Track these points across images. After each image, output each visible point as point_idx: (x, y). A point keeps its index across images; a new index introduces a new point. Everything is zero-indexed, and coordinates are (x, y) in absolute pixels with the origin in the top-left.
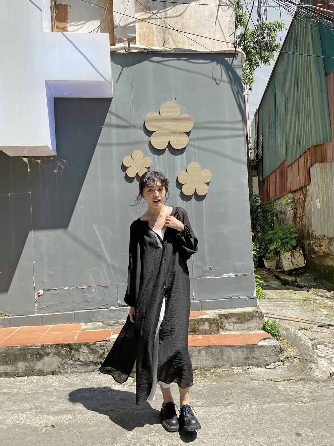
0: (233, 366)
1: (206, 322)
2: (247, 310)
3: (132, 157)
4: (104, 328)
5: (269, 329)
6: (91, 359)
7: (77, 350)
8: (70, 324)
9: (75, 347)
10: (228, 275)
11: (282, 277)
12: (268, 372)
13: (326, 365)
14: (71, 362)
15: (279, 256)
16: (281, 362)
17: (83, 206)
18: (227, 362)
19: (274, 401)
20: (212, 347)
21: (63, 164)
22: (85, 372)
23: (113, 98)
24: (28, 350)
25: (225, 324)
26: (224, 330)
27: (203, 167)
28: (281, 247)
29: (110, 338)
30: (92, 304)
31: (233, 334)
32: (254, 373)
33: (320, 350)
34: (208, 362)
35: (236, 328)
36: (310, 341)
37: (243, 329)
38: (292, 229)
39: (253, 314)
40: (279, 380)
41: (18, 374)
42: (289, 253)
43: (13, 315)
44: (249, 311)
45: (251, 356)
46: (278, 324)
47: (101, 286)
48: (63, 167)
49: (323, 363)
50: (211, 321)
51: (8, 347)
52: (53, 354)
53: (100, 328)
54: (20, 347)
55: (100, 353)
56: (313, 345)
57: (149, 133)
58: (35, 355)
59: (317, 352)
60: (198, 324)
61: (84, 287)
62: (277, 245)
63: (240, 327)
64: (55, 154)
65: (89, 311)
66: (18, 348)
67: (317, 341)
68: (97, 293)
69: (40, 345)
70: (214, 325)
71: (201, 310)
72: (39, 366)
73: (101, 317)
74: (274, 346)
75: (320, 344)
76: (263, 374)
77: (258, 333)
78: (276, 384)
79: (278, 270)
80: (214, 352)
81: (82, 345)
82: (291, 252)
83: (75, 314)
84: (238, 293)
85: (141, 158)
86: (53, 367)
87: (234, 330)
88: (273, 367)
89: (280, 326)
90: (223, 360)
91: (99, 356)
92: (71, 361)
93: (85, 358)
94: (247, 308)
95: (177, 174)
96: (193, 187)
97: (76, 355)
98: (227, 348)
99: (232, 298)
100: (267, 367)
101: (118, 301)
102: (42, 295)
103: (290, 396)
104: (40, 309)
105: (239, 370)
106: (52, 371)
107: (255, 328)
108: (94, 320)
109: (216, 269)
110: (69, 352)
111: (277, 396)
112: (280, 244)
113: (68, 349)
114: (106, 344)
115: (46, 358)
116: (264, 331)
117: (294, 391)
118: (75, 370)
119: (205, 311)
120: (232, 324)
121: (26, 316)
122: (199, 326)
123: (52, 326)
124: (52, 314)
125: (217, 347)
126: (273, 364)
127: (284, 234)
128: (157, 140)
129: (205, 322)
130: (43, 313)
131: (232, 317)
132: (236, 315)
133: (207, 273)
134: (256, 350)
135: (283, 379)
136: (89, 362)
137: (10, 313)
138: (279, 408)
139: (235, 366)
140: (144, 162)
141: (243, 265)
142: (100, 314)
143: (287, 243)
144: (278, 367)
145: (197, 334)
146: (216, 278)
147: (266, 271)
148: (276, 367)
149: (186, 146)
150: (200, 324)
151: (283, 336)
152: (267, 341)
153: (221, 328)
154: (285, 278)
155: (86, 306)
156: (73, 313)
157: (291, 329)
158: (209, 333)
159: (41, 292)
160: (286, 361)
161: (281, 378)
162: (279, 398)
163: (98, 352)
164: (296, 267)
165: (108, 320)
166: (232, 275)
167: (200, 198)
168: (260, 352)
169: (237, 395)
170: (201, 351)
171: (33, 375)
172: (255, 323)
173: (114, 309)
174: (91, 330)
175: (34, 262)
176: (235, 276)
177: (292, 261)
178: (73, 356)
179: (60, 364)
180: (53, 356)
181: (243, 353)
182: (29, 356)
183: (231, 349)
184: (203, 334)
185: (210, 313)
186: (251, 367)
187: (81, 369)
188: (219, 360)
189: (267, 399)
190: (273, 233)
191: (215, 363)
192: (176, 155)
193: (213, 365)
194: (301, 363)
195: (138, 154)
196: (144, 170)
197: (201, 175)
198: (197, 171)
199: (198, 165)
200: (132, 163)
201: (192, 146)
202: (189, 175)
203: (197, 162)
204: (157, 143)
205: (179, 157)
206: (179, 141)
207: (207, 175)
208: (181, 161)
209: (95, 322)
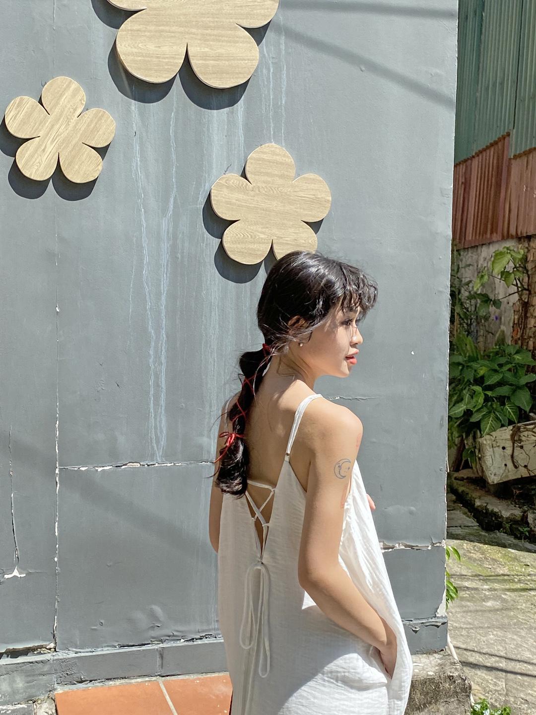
3: (40, 102)
11: (478, 502)
28: (485, 411)
39: (436, 685)
42: (507, 432)
57: (114, 16)
62: (473, 404)
79: (463, 474)
82: (511, 427)
85: (75, 110)
95: (207, 184)
127: (496, 371)
128: (140, 45)
140: (88, 126)
141: (411, 513)
143: (502, 400)
149: (247, 83)
164: (523, 473)
177: (512, 456)
192: (210, 107)
195: (66, 94)
196: (85, 155)
197: (295, 194)
198: (282, 176)
199: (284, 156)
200: (40, 125)
201: (269, 82)
202: (252, 191)
203: (283, 141)
204: (140, 58)
205: (218, 116)
206: (222, 60)
207: (314, 195)
208: (226, 136)
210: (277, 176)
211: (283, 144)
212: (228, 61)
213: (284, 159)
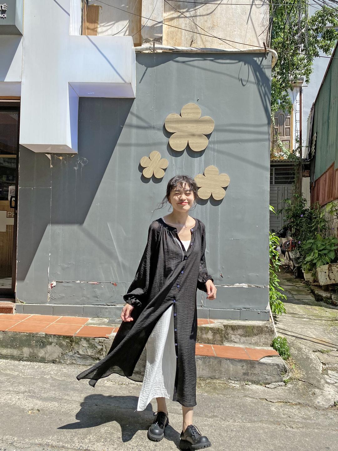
0: (231, 379)
1: (210, 331)
2: (256, 324)
3: (149, 158)
4: (108, 325)
5: (278, 346)
6: (89, 354)
7: (77, 343)
8: (78, 317)
9: (76, 340)
10: (241, 285)
11: (316, 292)
12: (266, 391)
13: (332, 393)
14: (71, 354)
15: (316, 269)
16: (283, 383)
17: (99, 204)
18: (225, 375)
19: (260, 421)
20: (209, 357)
21: (84, 162)
22: (82, 365)
23: (135, 98)
24: (33, 337)
25: (231, 336)
26: (229, 342)
27: (221, 172)
28: (318, 259)
29: (110, 335)
30: (101, 299)
31: (238, 347)
32: (251, 390)
33: (331, 376)
34: (204, 372)
35: (242, 341)
36: (322, 365)
37: (250, 343)
38: (333, 240)
39: (262, 328)
40: (274, 401)
41: (22, 358)
42: (326, 266)
43: (27, 302)
44: (258, 325)
45: (251, 372)
46: (292, 342)
47: (111, 283)
48: (83, 165)
49: (330, 390)
50: (216, 331)
51: (16, 332)
52: (55, 344)
53: (105, 324)
54: (27, 333)
55: (99, 349)
56: (323, 370)
57: (168, 134)
58: (39, 343)
59: (327, 377)
60: (201, 332)
61: (94, 283)
62: (314, 256)
63: (247, 340)
64: (77, 152)
65: (97, 306)
66: (24, 334)
67: (330, 366)
68: (106, 290)
69: (44, 333)
70: (218, 335)
71: (208, 318)
72: (41, 353)
73: (108, 313)
74: (277, 365)
75: (332, 370)
76: (260, 393)
77: (265, 349)
78: (269, 405)
79: (316, 284)
80: (211, 363)
81: (82, 338)
82: (328, 265)
83: (83, 308)
84: (250, 305)
86: (55, 356)
87: (240, 343)
88: (273, 386)
89: (293, 345)
90: (221, 373)
91: (97, 351)
92: (71, 352)
93: (84, 352)
94: (257, 321)
96: (209, 191)
97: (76, 347)
98: (225, 360)
99: (243, 309)
100: (267, 386)
102: (54, 286)
103: (280, 419)
104: (52, 299)
105: (237, 385)
106: (53, 360)
107: (264, 344)
108: (101, 316)
109: (228, 278)
110: (69, 344)
111: (265, 417)
112: (317, 255)
113: (69, 341)
114: (104, 340)
115: (49, 347)
116: (272, 348)
117: (287, 414)
118: (74, 362)
119: (212, 320)
120: (239, 336)
121: (39, 305)
122: (203, 334)
123: (62, 317)
124: (62, 305)
125: (215, 358)
126: (275, 384)
127: (323, 245)
128: (175, 141)
129: (208, 331)
130: (55, 304)
131: (239, 329)
132: (244, 327)
133: (218, 281)
134: (257, 366)
135: (279, 401)
136: (88, 356)
137: (26, 301)
138: (263, 428)
139: (233, 380)
140: (161, 163)
141: (257, 276)
142: (107, 310)
143: (325, 255)
144: (279, 387)
145: (200, 343)
146: (227, 286)
147: (304, 283)
148: (277, 388)
149: (205, 150)
150: (203, 332)
151: (293, 356)
152: (271, 358)
153: (227, 339)
154: (319, 293)
155: (94, 301)
156: (82, 307)
157: (304, 349)
158: (212, 343)
159: (54, 283)
160: (289, 383)
161: (278, 399)
162: (267, 418)
163: (97, 347)
164: (333, 282)
165: (114, 317)
166: (245, 285)
167: (216, 202)
168: (261, 369)
169: (224, 410)
170: (198, 360)
171: (36, 361)
172: (263, 338)
174: (95, 326)
175: (50, 254)
176: (247, 287)
177: (329, 275)
178: (73, 348)
179: (61, 354)
180: (55, 346)
181: (242, 367)
182: (33, 343)
183: (230, 361)
184: (206, 343)
185: (217, 323)
186: (250, 383)
187: (80, 361)
188: (217, 372)
189: (253, 418)
190: (311, 243)
191: (212, 374)
192: (194, 157)
193: (209, 376)
194: (305, 387)
195: (156, 155)
196: (160, 171)
197: (219, 179)
198: (215, 174)
199: (216, 169)
200: (149, 163)
202: (206, 179)
204: (175, 145)
205: (196, 160)
206: (198, 144)
207: (225, 179)
208: (199, 164)
209: (101, 318)
210: (213, 174)
211: (216, 166)
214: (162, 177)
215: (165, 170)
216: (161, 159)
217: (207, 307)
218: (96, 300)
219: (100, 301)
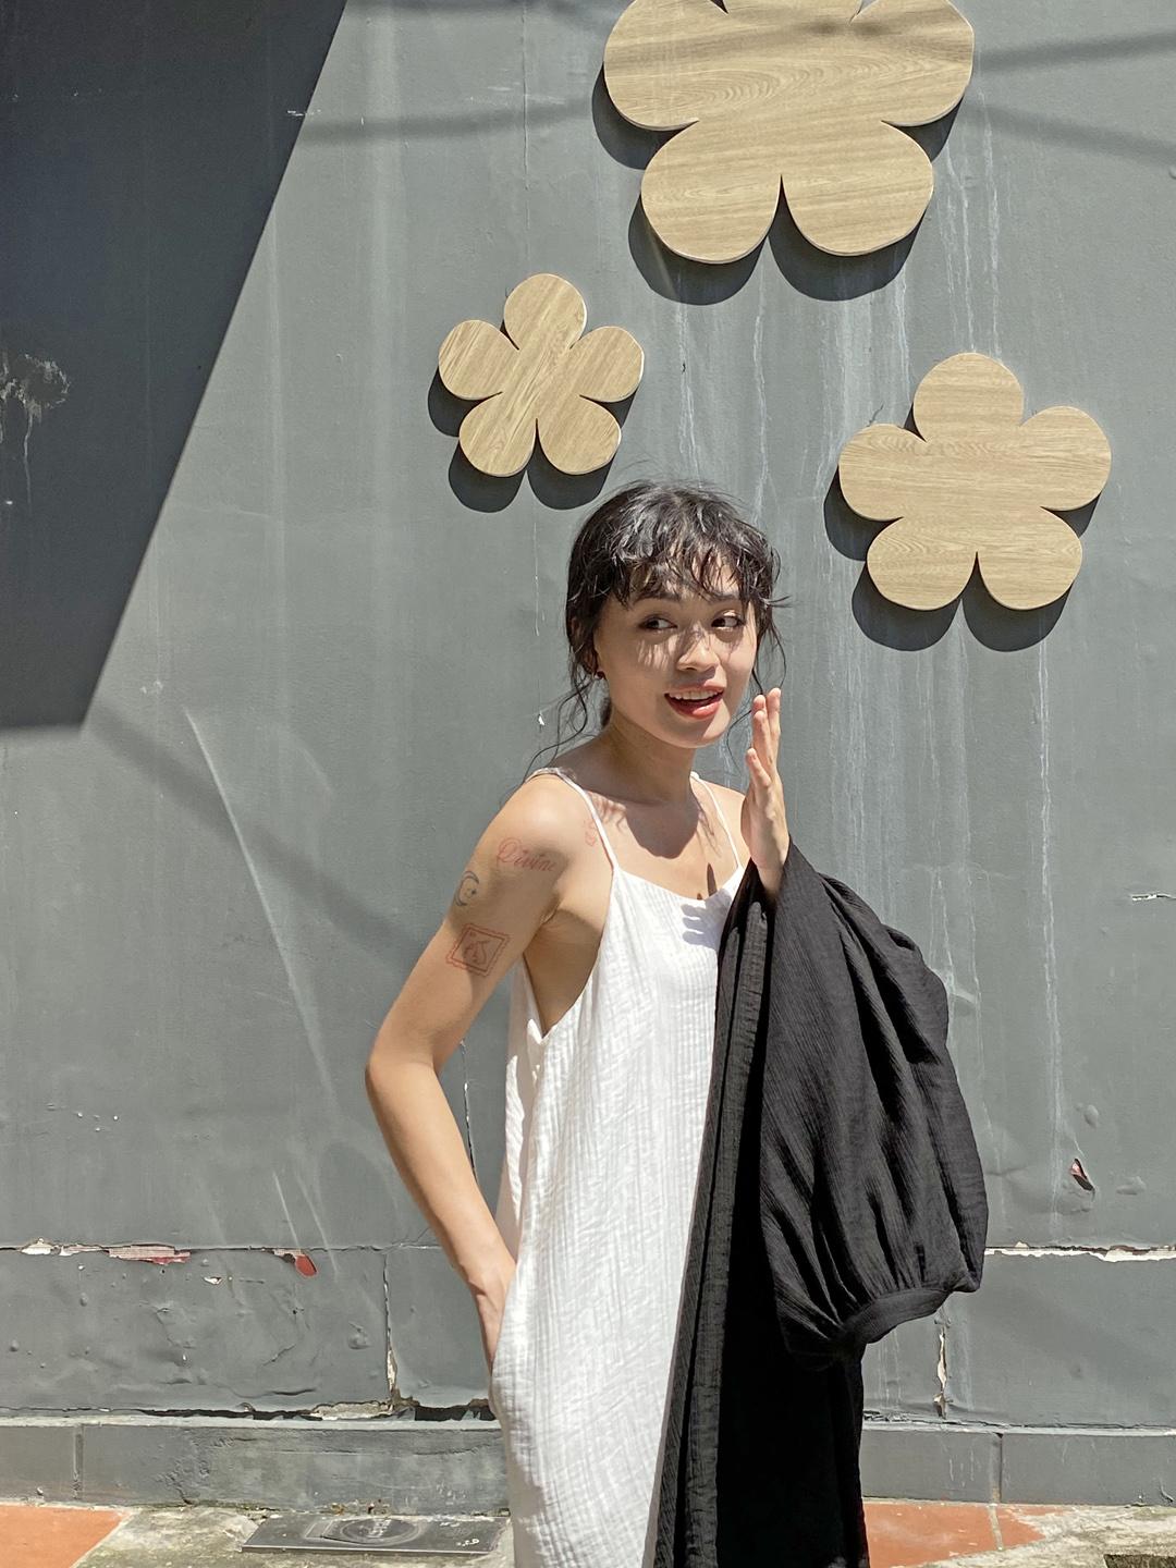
3: (503, 330)
8: (49, 1500)
27: (1042, 391)
30: (205, 1374)
47: (271, 1252)
57: (636, 145)
61: (150, 1253)
65: (179, 1421)
68: (240, 1305)
71: (995, 1495)
73: (257, 1473)
83: (83, 1436)
85: (566, 334)
95: (832, 452)
101: (391, 1375)
108: (207, 1493)
109: (1133, 1193)
119: (1023, 1515)
128: (687, 194)
133: (1055, 1217)
140: (591, 361)
142: (252, 1453)
146: (1129, 1257)
149: (914, 233)
155: (158, 1389)
156: (64, 1431)
165: (303, 1498)
167: (1009, 627)
173: (350, 1426)
192: (835, 297)
195: (549, 307)
196: (585, 418)
197: (1025, 451)
198: (993, 419)
199: (998, 375)
200: (501, 369)
201: (960, 227)
202: (927, 454)
203: (997, 346)
204: (688, 218)
205: (853, 312)
206: (854, 197)
207: (1070, 451)
208: (870, 350)
209: (211, 1510)
210: (983, 418)
211: (998, 352)
212: (866, 197)
213: (998, 381)
214: (598, 463)
215: (619, 410)
216: (588, 330)
217: (980, 1417)
218: (171, 1378)
219: (202, 1383)
